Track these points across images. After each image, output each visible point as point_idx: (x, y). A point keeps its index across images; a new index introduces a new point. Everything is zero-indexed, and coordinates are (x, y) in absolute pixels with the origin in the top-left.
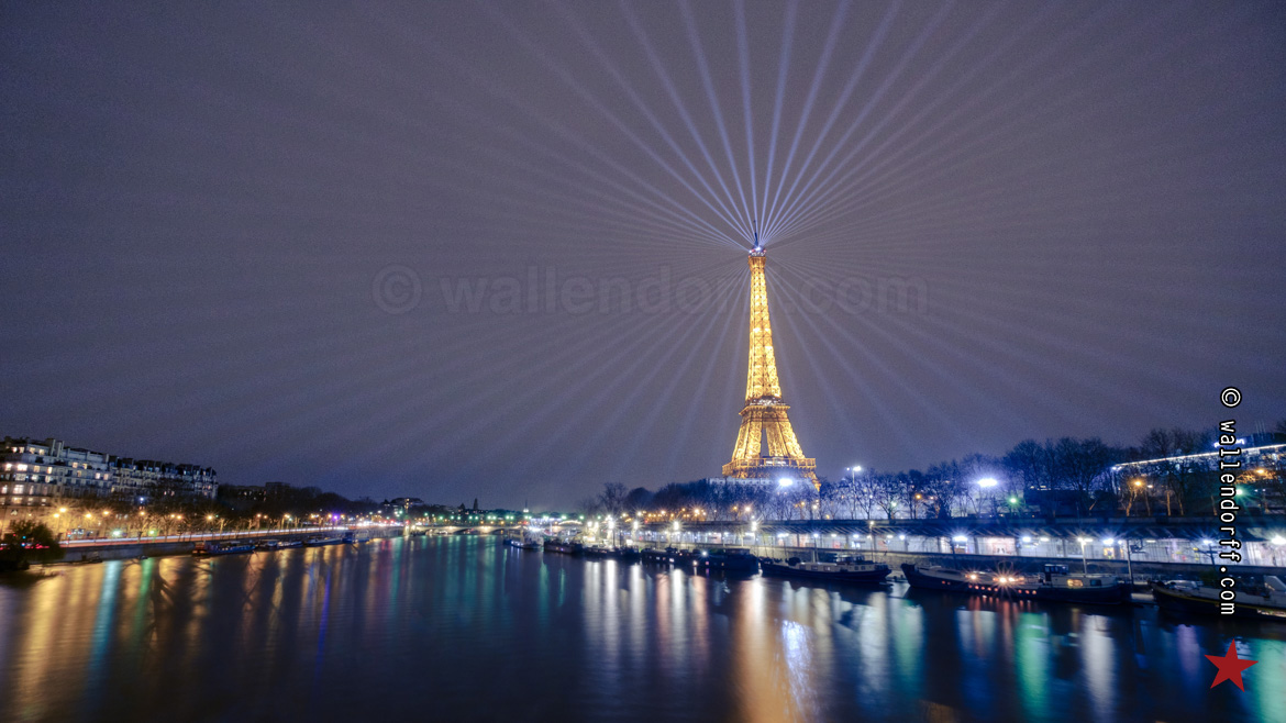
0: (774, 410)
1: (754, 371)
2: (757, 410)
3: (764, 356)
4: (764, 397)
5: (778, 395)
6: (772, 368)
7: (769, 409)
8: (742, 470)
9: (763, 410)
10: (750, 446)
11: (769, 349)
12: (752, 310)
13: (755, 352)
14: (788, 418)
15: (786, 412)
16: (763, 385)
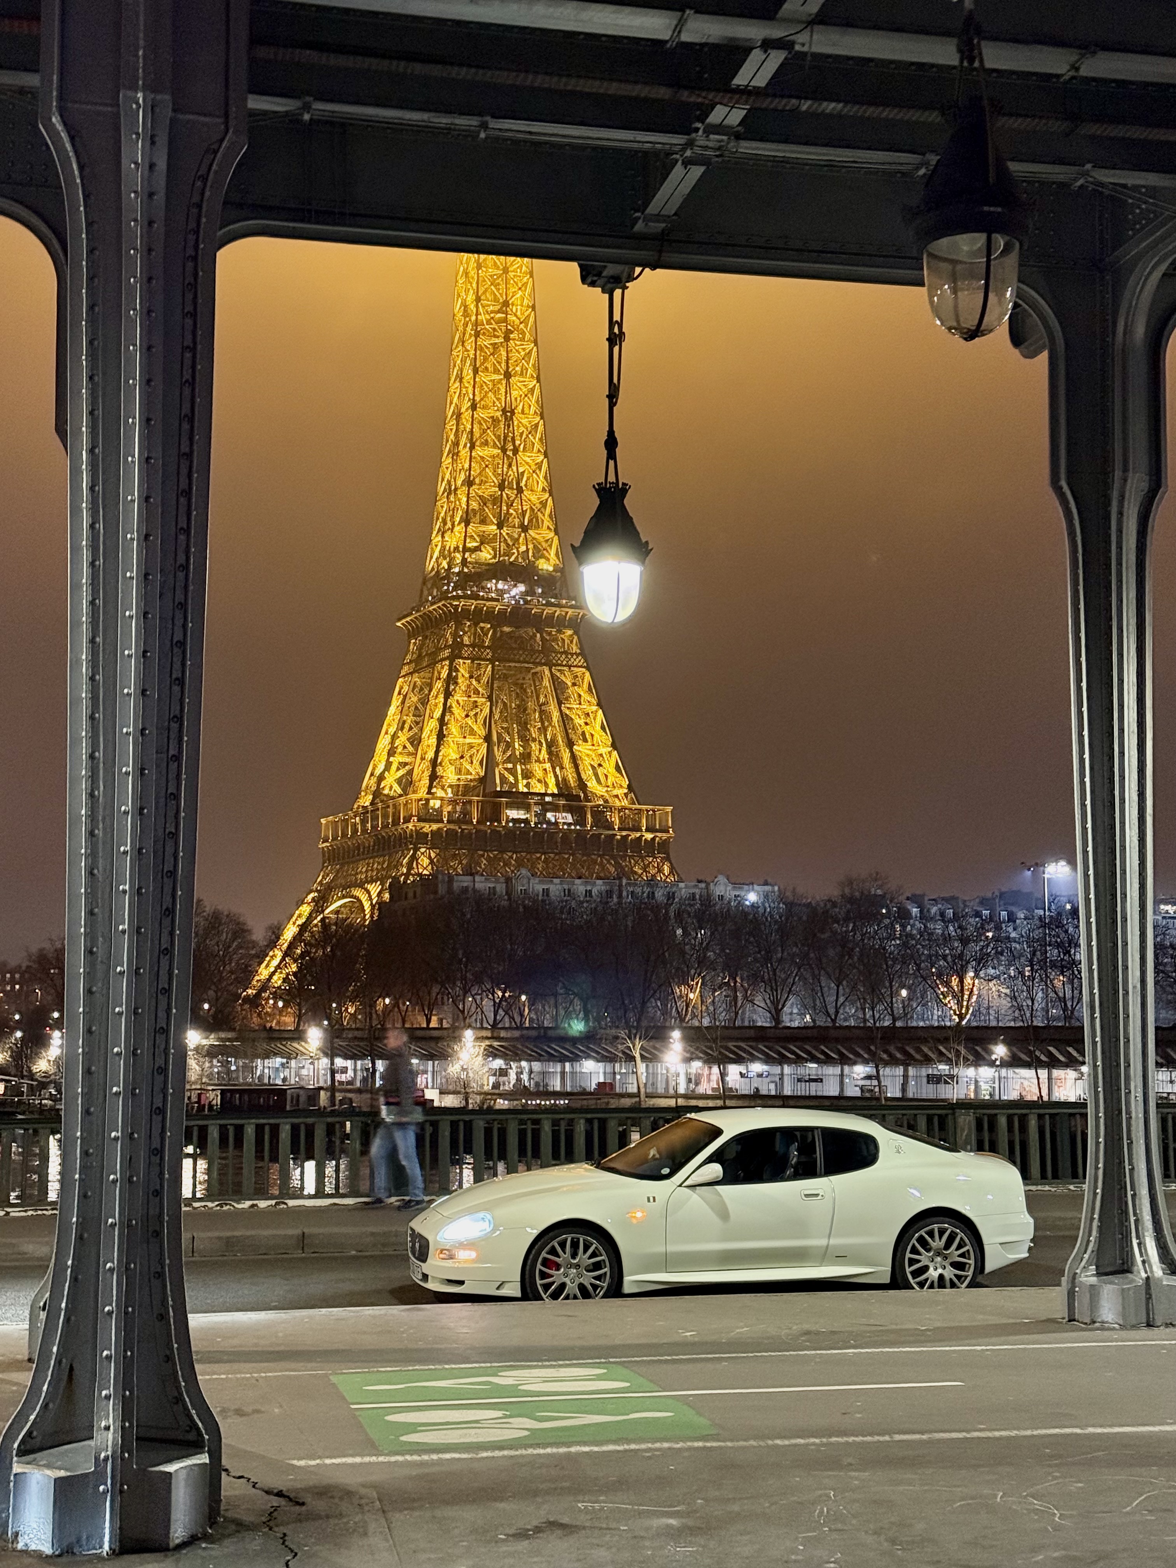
0: (539, 622)
1: (464, 467)
2: (478, 616)
3: (508, 413)
4: (501, 570)
5: (549, 564)
6: (533, 465)
7: (517, 618)
8: (420, 838)
9: (498, 619)
10: (450, 752)
14: (582, 654)
15: (576, 633)
16: (500, 526)
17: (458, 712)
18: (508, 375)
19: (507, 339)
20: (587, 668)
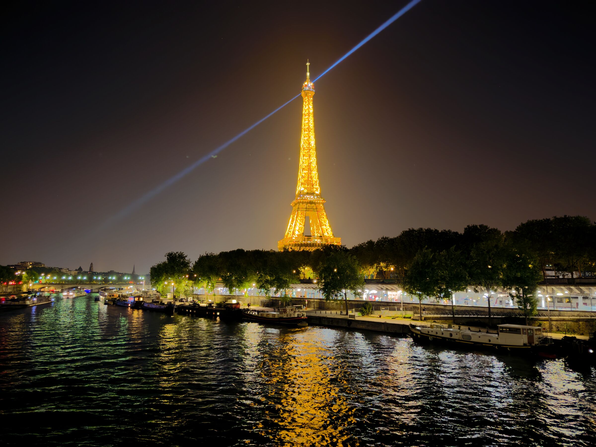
0: (315, 203)
1: (302, 174)
2: (303, 203)
3: (310, 164)
4: (307, 194)
5: (318, 192)
6: (315, 174)
7: (311, 203)
9: (307, 203)
10: (297, 228)
11: (314, 160)
12: (303, 130)
13: (303, 161)
14: (324, 209)
15: (323, 205)
16: (308, 185)
17: (299, 221)
18: (310, 157)
19: (309, 150)
20: (325, 212)
